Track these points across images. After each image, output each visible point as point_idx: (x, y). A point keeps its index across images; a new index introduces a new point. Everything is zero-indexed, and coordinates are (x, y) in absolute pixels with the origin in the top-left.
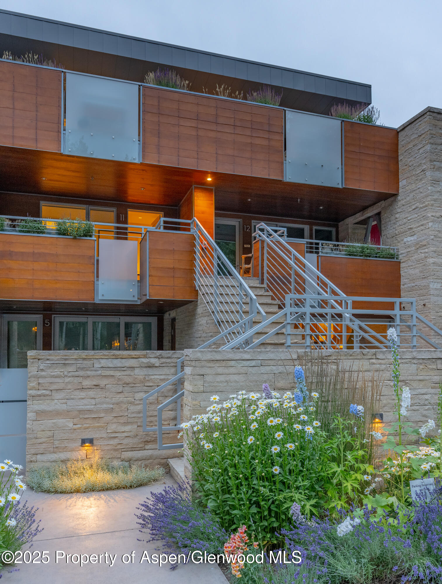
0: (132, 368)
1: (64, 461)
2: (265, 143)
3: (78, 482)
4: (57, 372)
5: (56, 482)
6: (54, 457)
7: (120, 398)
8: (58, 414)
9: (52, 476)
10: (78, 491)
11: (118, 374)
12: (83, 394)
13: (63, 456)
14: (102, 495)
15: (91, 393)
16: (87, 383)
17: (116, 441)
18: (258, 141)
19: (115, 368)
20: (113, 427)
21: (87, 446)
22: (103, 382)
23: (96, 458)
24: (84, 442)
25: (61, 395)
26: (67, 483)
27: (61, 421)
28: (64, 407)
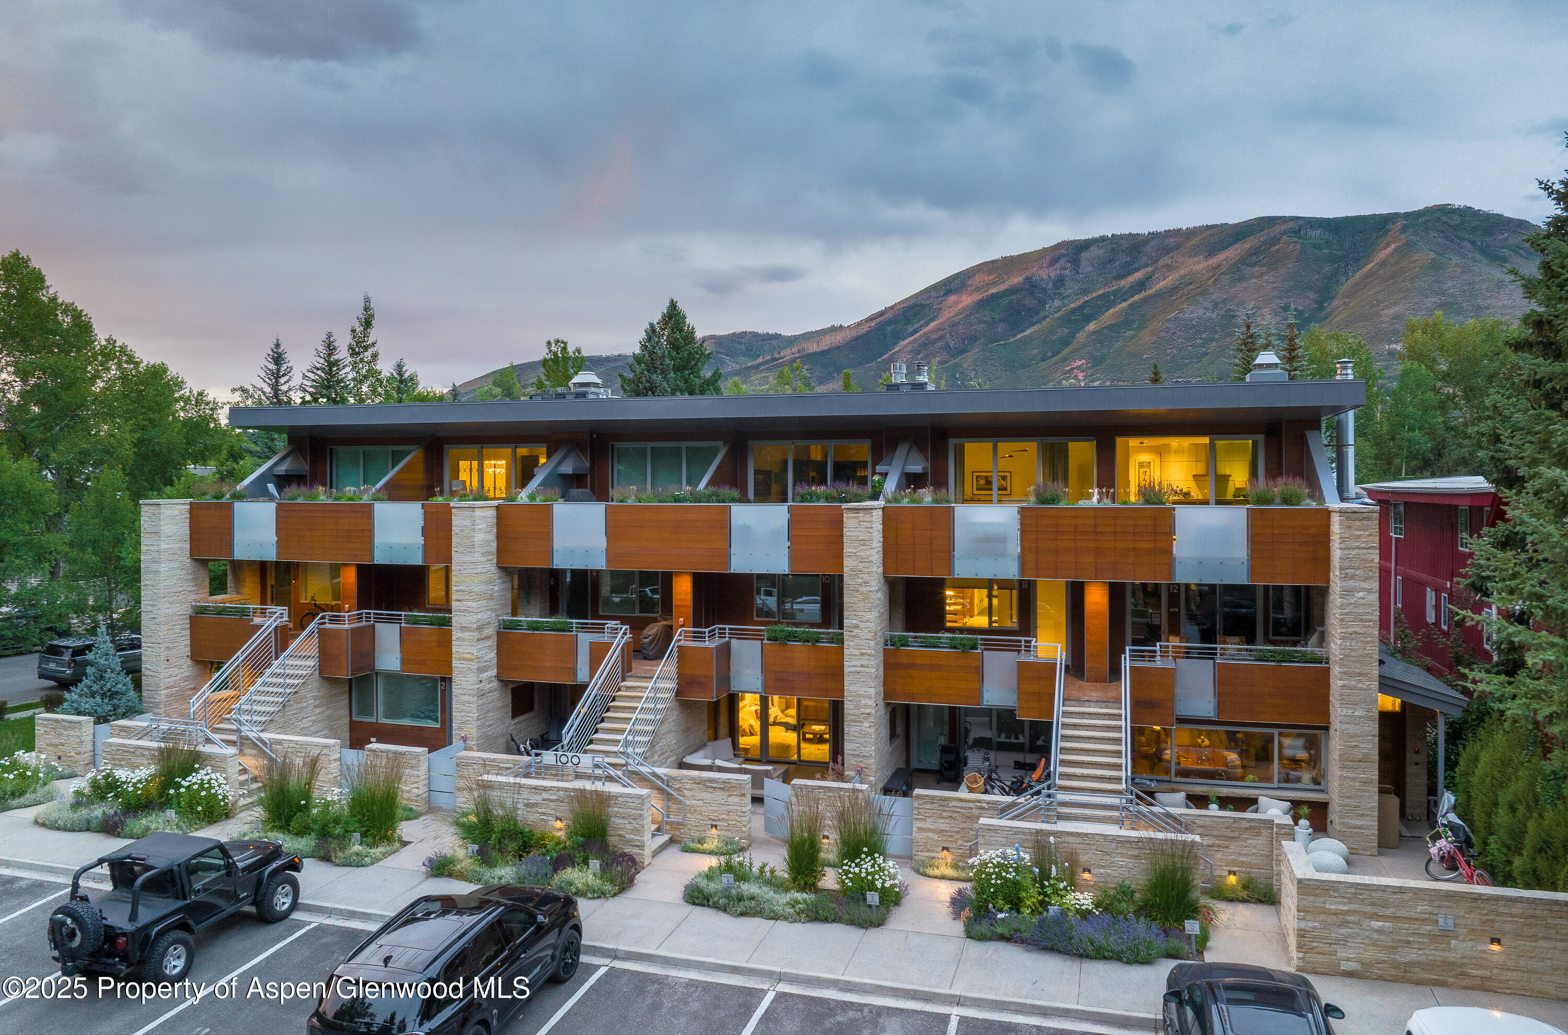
0: (971, 808)
1: (933, 858)
2: (1149, 545)
3: (937, 872)
4: (928, 806)
5: (927, 871)
6: (927, 854)
7: (965, 825)
8: (929, 830)
9: (925, 866)
10: (936, 877)
11: (963, 811)
12: (943, 821)
13: (932, 854)
14: (948, 882)
15: (947, 821)
16: (945, 814)
17: (961, 851)
18: (1141, 545)
19: (961, 808)
20: (960, 842)
21: (945, 852)
22: (954, 815)
23: (949, 860)
24: (943, 849)
25: (931, 820)
26: (930, 871)
27: (931, 835)
28: (933, 827)
